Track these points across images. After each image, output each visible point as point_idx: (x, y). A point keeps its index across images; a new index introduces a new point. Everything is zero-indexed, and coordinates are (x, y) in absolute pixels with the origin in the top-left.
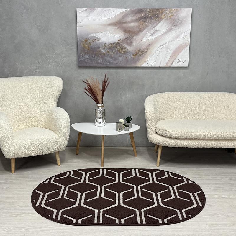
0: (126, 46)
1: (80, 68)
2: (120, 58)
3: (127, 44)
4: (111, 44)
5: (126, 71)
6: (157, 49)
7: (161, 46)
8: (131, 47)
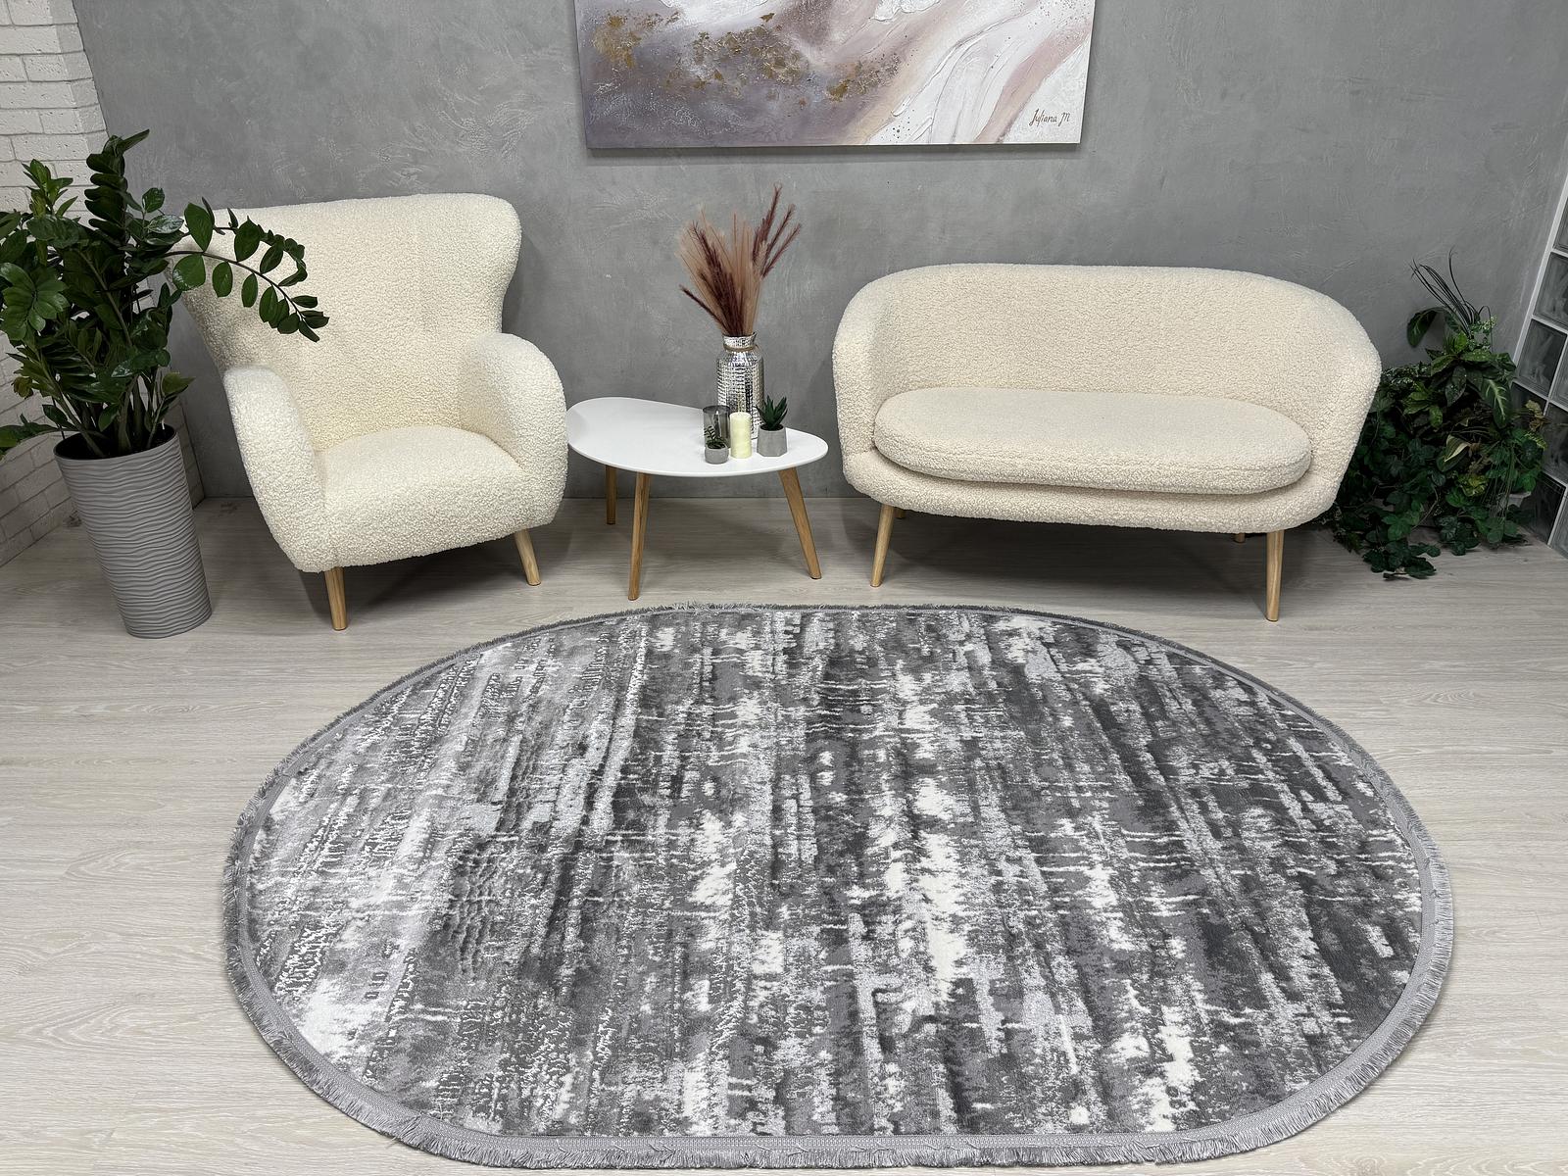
0: (801, 46)
1: (595, 156)
2: (774, 106)
3: (803, 38)
4: (730, 37)
6: (941, 60)
7: (959, 44)
8: (821, 50)
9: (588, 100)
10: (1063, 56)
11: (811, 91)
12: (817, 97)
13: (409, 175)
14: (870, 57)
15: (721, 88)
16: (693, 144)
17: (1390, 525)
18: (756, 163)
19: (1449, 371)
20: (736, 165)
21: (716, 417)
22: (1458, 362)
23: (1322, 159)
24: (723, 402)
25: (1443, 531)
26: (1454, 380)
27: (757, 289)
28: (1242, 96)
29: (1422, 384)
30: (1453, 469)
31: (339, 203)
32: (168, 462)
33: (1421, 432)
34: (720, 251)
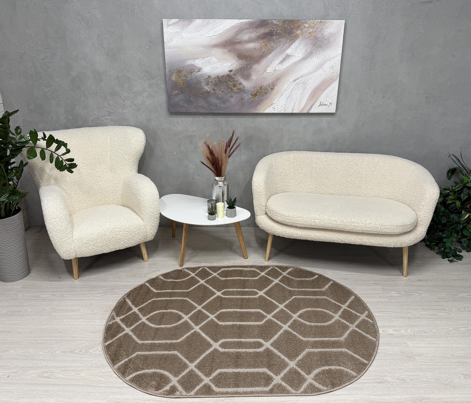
3: (242, 78)
4: (218, 77)
6: (289, 85)
7: (295, 80)
9: (169, 96)
10: (330, 84)
11: (245, 95)
14: (265, 84)
15: (215, 94)
16: (205, 111)
17: (446, 242)
19: (462, 189)
21: (212, 204)
22: (465, 186)
23: (417, 118)
24: (214, 198)
25: (462, 244)
26: (464, 192)
27: (227, 161)
28: (389, 98)
29: (453, 193)
30: (465, 222)
31: (82, 129)
32: (18, 220)
33: (453, 209)
34: (214, 149)
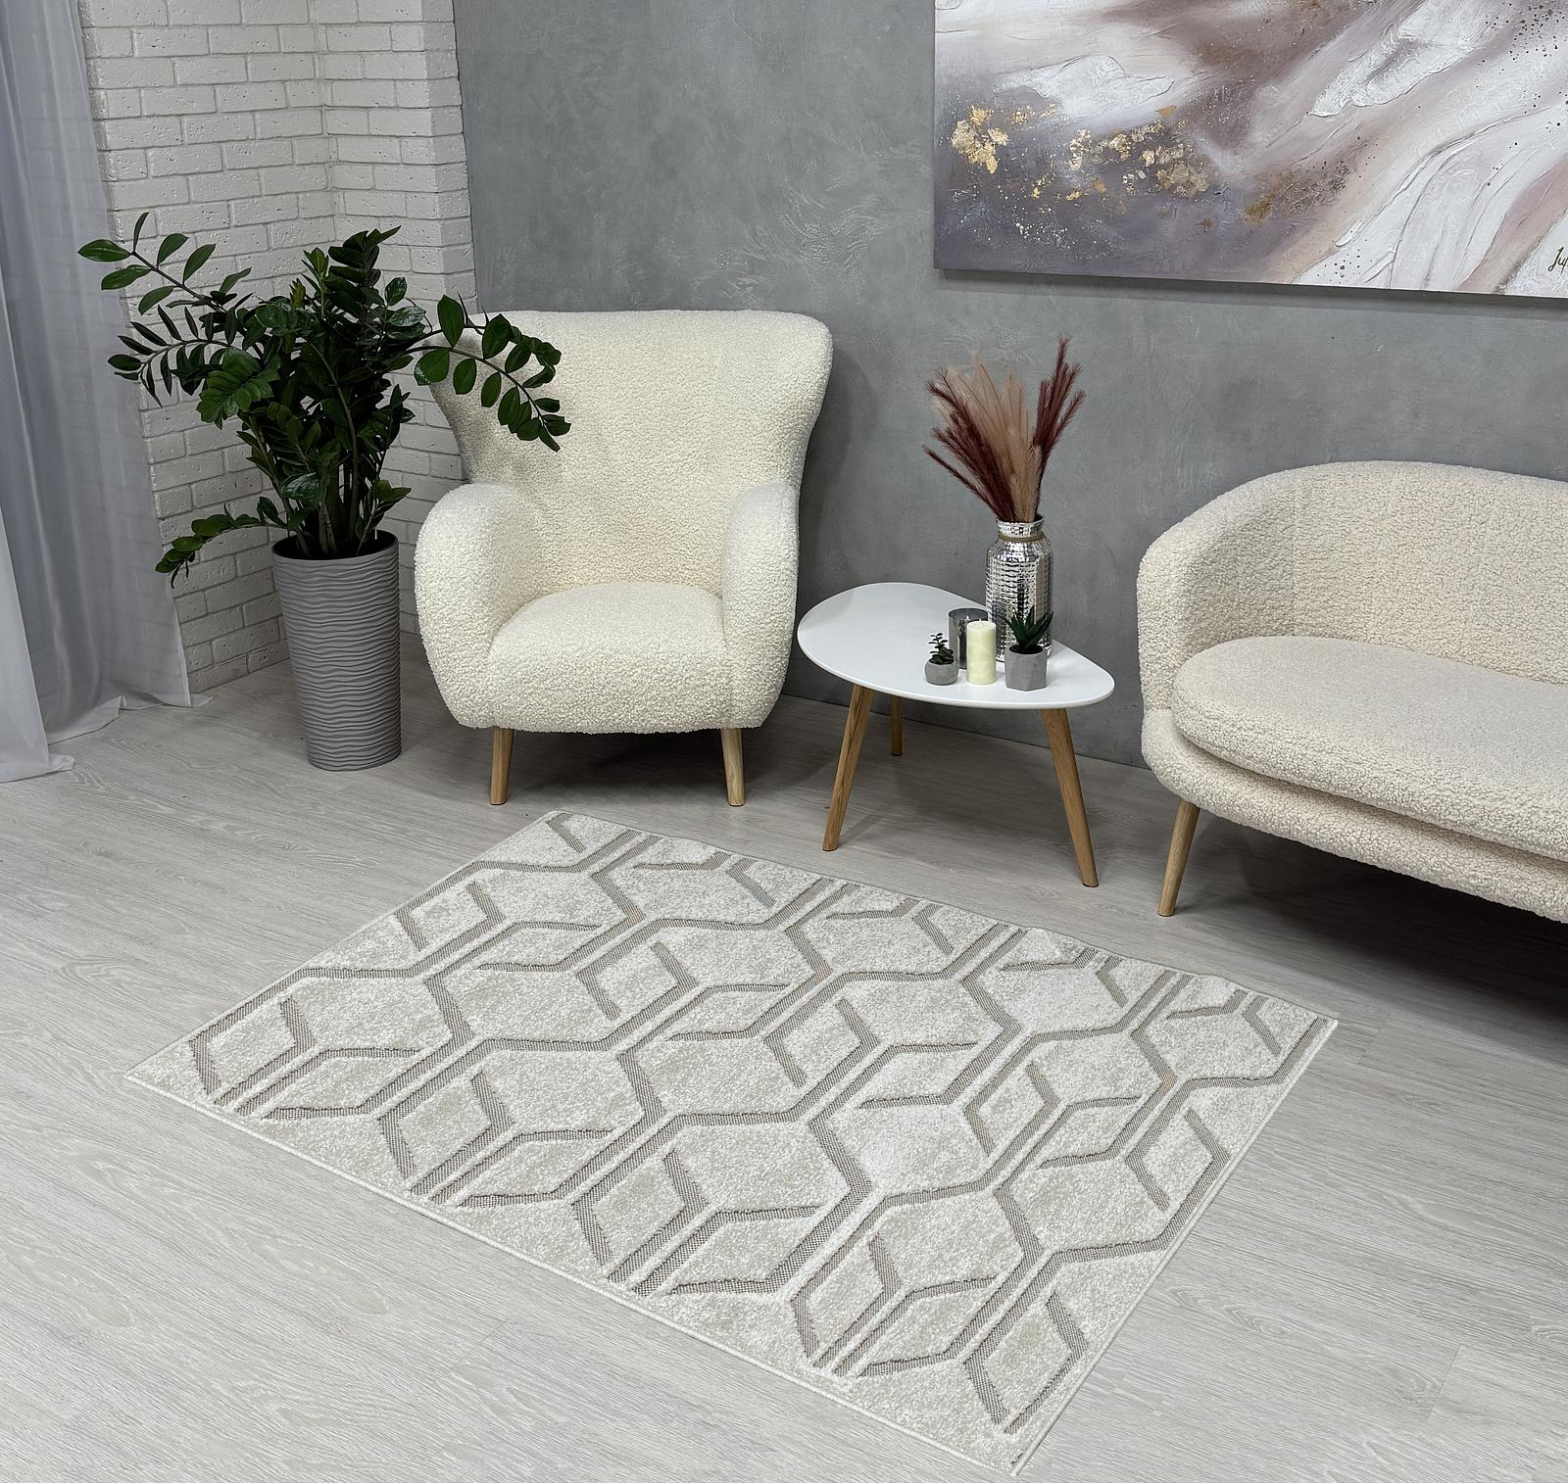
1: (947, 279)
2: (1169, 228)
5: (1211, 305)
8: (1236, 154)
12: (1228, 216)
13: (744, 286)
18: (1146, 299)
20: (1121, 299)
